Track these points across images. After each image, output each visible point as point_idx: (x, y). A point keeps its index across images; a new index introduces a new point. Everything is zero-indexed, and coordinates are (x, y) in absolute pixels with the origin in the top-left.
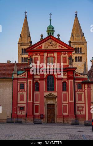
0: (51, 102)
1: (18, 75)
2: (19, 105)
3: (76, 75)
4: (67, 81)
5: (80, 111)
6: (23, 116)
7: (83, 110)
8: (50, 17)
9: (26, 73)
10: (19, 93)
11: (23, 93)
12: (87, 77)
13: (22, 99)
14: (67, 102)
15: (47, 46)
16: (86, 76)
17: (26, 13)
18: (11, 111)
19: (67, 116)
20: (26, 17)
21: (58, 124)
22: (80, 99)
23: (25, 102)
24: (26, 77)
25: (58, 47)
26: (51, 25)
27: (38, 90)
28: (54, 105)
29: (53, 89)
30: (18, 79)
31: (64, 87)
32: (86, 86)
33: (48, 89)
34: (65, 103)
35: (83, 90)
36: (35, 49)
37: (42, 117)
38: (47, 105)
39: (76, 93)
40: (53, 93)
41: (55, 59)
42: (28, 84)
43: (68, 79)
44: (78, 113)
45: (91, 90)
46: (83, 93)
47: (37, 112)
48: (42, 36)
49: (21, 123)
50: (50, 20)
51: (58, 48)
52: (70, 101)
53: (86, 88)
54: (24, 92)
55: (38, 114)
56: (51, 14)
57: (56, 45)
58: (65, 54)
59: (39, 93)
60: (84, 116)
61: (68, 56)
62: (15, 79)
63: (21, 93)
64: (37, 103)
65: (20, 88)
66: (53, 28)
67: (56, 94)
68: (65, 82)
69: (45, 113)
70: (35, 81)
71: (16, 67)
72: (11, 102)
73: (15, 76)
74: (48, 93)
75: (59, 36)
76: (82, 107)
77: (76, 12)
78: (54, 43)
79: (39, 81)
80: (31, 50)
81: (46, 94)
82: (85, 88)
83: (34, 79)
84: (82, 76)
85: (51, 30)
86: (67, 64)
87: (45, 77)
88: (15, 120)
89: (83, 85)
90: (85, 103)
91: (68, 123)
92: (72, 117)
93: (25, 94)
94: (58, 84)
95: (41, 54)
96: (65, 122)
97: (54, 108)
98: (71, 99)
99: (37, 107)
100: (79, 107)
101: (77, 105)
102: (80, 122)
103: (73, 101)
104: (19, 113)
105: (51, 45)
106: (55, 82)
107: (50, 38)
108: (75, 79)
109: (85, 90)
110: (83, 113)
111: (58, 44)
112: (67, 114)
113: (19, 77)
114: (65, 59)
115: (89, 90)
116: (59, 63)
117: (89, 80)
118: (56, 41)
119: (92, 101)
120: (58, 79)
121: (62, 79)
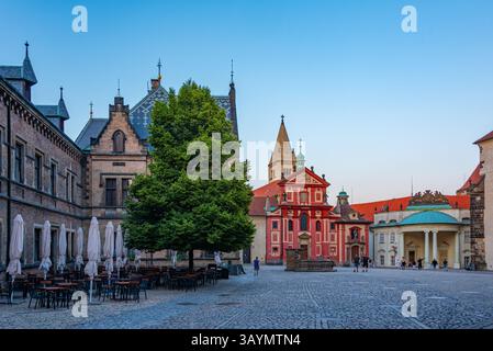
0: (304, 242)
1: (272, 212)
2: (272, 246)
3: (330, 214)
4: (320, 220)
5: (333, 252)
6: (277, 257)
7: (335, 252)
9: (280, 210)
10: (272, 232)
12: (340, 216)
13: (275, 239)
14: (320, 243)
18: (265, 252)
23: (279, 242)
24: (280, 215)
25: (312, 181)
27: (291, 229)
28: (307, 245)
29: (306, 229)
30: (271, 217)
31: (318, 226)
32: (340, 226)
34: (318, 244)
35: (336, 230)
38: (301, 245)
39: (329, 233)
40: (307, 233)
41: (308, 196)
42: (284, 223)
43: (322, 218)
44: (331, 254)
46: (336, 233)
51: (312, 183)
52: (325, 242)
53: (340, 228)
54: (278, 231)
57: (310, 179)
58: (319, 190)
59: (293, 233)
60: (338, 257)
62: (268, 217)
63: (274, 232)
64: (291, 244)
65: (273, 227)
67: (309, 234)
68: (318, 222)
70: (288, 220)
71: (268, 202)
72: (265, 243)
73: (269, 214)
74: (302, 233)
75: (312, 168)
76: (335, 248)
78: (308, 176)
79: (292, 220)
81: (300, 234)
82: (338, 228)
84: (335, 215)
86: (321, 201)
87: (299, 215)
89: (337, 225)
90: (338, 244)
93: (278, 234)
94: (312, 223)
95: (295, 189)
97: (307, 250)
98: (326, 240)
100: (331, 248)
101: (330, 246)
103: (328, 242)
104: (273, 255)
106: (309, 221)
108: (329, 218)
109: (338, 230)
110: (335, 254)
111: (312, 178)
112: (320, 255)
113: (273, 214)
114: (318, 195)
115: (344, 230)
116: (313, 199)
117: (343, 220)
118: (310, 174)
119: (346, 241)
120: (312, 218)
121: (316, 218)
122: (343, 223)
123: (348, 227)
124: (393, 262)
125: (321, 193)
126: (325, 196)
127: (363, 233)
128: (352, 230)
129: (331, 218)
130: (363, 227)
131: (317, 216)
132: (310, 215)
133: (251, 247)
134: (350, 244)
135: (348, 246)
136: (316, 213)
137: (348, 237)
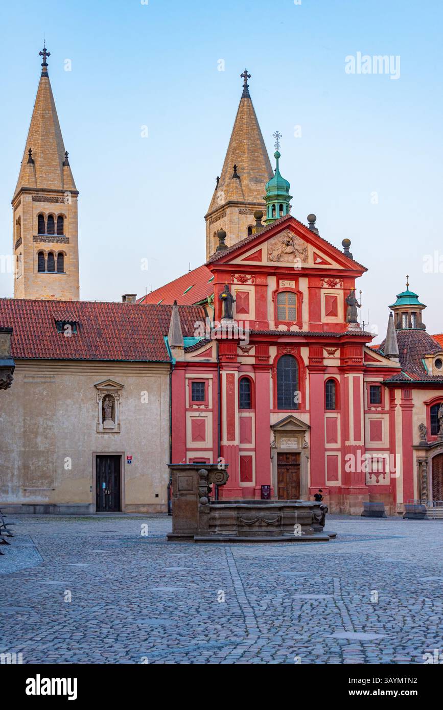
0: (288, 445)
1: (187, 350)
2: (190, 455)
3: (367, 358)
4: (338, 377)
5: (377, 474)
9: (214, 344)
10: (189, 414)
11: (203, 414)
12: (398, 365)
13: (199, 435)
14: (339, 445)
15: (275, 253)
16: (395, 363)
17: (45, 54)
18: (166, 476)
19: (340, 491)
20: (45, 74)
22: (377, 435)
23: (209, 442)
24: (213, 359)
25: (310, 258)
28: (299, 453)
29: (296, 404)
30: (186, 365)
31: (332, 395)
32: (398, 394)
33: (280, 404)
34: (333, 449)
35: (387, 408)
36: (238, 261)
37: (266, 493)
38: (279, 454)
39: (366, 417)
40: (296, 415)
41: (300, 302)
42: (225, 385)
43: (342, 370)
44: (371, 480)
45: (412, 406)
46: (387, 416)
47: (246, 477)
48: (258, 215)
50: (277, 155)
51: (310, 264)
53: (398, 401)
54: (207, 410)
55: (251, 484)
57: (305, 250)
58: (332, 285)
59: (252, 415)
60: (389, 490)
61: (341, 292)
63: (197, 414)
64: (250, 448)
65: (194, 398)
66: (287, 188)
67: (305, 418)
68: (332, 381)
69: (273, 480)
70: (239, 375)
71: (177, 321)
72: (167, 446)
73: (179, 356)
74: (282, 415)
75: (312, 219)
77: (246, 76)
78: (299, 242)
79: (252, 375)
81: (276, 418)
82: (392, 399)
84: (385, 363)
85: (281, 194)
86: (340, 319)
87: (271, 362)
89: (387, 392)
90: (392, 450)
92: (360, 492)
93: (208, 418)
95: (259, 281)
97: (297, 466)
98: (357, 438)
99: (247, 462)
103: (361, 443)
105: (289, 249)
106: (301, 380)
107: (289, 227)
108: (364, 370)
109: (392, 406)
110: (385, 481)
111: (311, 249)
112: (339, 484)
113: (190, 357)
114: (332, 301)
115: (408, 407)
116: (314, 314)
117: (406, 376)
118: (304, 237)
119: (416, 441)
120: (312, 369)
121: (324, 369)
122: (407, 386)
123: (420, 398)
125: (340, 294)
126: (351, 303)
128: (433, 406)
129: (367, 371)
131: (326, 363)
132: (306, 362)
133: (124, 461)
134: (428, 448)
135: (422, 454)
136: (325, 354)
137: (421, 427)
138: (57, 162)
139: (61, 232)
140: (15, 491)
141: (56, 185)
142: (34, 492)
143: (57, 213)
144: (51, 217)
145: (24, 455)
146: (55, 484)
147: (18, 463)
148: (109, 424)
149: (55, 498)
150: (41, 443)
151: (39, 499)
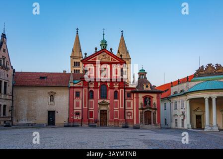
0: (103, 108)
1: (74, 84)
2: (75, 111)
3: (126, 85)
4: (118, 90)
5: (129, 116)
6: (79, 120)
7: (131, 116)
8: (104, 32)
9: (82, 82)
10: (74, 100)
13: (78, 105)
14: (118, 108)
15: (101, 58)
16: (135, 86)
18: (68, 116)
19: (118, 120)
20: (77, 33)
21: (110, 127)
22: (129, 106)
23: (80, 108)
24: (82, 86)
25: (110, 59)
26: (104, 39)
27: (93, 98)
28: (106, 111)
29: (106, 98)
30: (74, 87)
31: (116, 95)
32: (135, 95)
33: (101, 97)
34: (116, 109)
35: (132, 98)
36: (89, 60)
37: (96, 121)
38: (101, 111)
39: (126, 101)
40: (106, 100)
42: (84, 92)
43: (119, 88)
44: (127, 118)
45: (139, 98)
46: (132, 101)
47: (91, 116)
48: (96, 49)
49: (77, 127)
50: (104, 34)
51: (110, 61)
52: (121, 107)
53: (135, 97)
54: (80, 99)
55: (93, 119)
56: (104, 29)
57: (109, 57)
59: (93, 100)
60: (133, 121)
62: (71, 87)
63: (77, 100)
64: (92, 109)
65: (76, 96)
66: (106, 43)
67: (108, 101)
68: (116, 91)
69: (99, 118)
70: (89, 90)
71: (72, 76)
72: (68, 108)
73: (72, 85)
74: (102, 100)
75: (111, 49)
76: (131, 113)
77: (122, 32)
78: (107, 56)
79: (93, 90)
80: (86, 61)
81: (99, 101)
82: (133, 96)
83: (89, 88)
84: (131, 86)
85: (104, 44)
87: (99, 86)
88: (72, 124)
89: (132, 94)
90: (133, 110)
91: (118, 126)
92: (123, 121)
93: (80, 101)
94: (110, 93)
96: (116, 125)
97: (106, 114)
98: (122, 106)
99: (91, 113)
100: (128, 112)
101: (126, 111)
102: (129, 125)
103: (123, 108)
104: (75, 118)
105: (104, 57)
106: (108, 91)
107: (104, 51)
108: (125, 89)
109: (134, 98)
110: (132, 118)
111: (111, 57)
112: (118, 118)
113: (75, 85)
115: (137, 98)
117: (138, 90)
118: (109, 54)
119: (140, 107)
120: (110, 88)
121: (114, 88)
122: (137, 93)
123: (141, 96)
124: (183, 124)
127: (155, 100)
128: (145, 98)
130: (155, 96)
131: (114, 87)
132: (109, 86)
133: (56, 112)
134: (143, 109)
135: (141, 111)
136: (114, 84)
137: (141, 103)
138: (78, 51)
139: (79, 65)
140: (25, 120)
141: (78, 56)
142: (30, 121)
143: (78, 61)
144: (77, 62)
145: (28, 111)
146: (36, 118)
147: (26, 113)
148: (52, 103)
149: (36, 122)
150: (33, 108)
151: (31, 122)
